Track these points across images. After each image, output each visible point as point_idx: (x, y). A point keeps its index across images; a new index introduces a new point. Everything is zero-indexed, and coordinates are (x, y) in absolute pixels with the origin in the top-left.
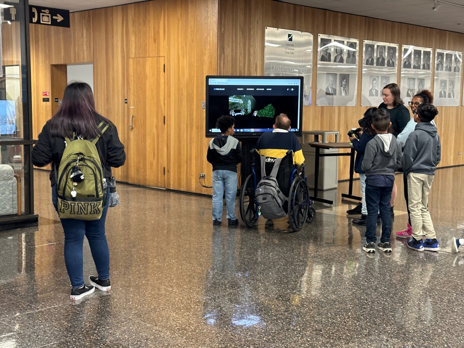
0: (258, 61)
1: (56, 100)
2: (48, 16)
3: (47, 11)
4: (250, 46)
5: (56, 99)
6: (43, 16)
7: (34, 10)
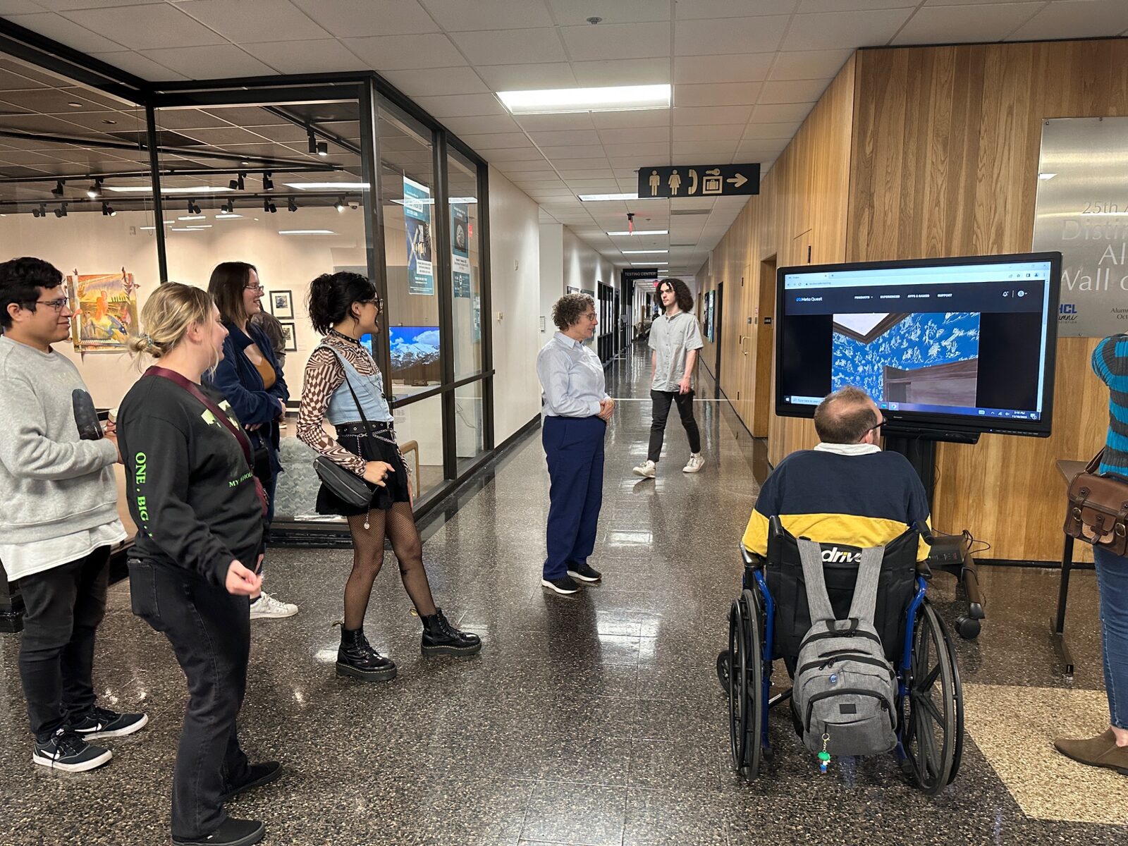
0: (1008, 218)
1: (767, 321)
2: (718, 180)
3: (716, 172)
4: (973, 180)
5: (766, 319)
6: (707, 181)
7: (693, 174)
